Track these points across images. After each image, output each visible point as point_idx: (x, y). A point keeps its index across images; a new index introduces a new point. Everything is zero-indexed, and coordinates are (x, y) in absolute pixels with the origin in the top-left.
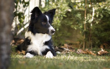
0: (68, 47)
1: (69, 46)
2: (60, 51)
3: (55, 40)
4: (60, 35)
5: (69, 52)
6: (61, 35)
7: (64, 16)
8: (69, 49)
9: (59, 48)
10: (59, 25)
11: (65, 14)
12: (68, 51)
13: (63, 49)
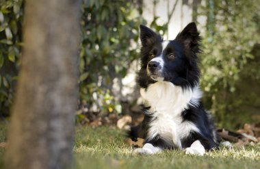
0: (254, 132)
1: (257, 129)
2: (231, 141)
3: (225, 115)
4: (238, 102)
5: (252, 143)
6: (240, 102)
7: (248, 55)
8: (255, 136)
9: (230, 133)
10: (236, 78)
11: (249, 51)
12: (250, 141)
13: (240, 137)
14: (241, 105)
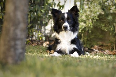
0: (98, 48)
1: (99, 48)
2: (89, 52)
3: (87, 42)
4: (92, 37)
5: (97, 53)
6: (93, 37)
7: (96, 18)
8: (99, 50)
9: (89, 49)
10: (91, 27)
11: (97, 16)
12: (97, 52)
13: (93, 50)
14: (93, 38)
